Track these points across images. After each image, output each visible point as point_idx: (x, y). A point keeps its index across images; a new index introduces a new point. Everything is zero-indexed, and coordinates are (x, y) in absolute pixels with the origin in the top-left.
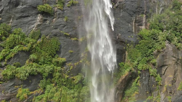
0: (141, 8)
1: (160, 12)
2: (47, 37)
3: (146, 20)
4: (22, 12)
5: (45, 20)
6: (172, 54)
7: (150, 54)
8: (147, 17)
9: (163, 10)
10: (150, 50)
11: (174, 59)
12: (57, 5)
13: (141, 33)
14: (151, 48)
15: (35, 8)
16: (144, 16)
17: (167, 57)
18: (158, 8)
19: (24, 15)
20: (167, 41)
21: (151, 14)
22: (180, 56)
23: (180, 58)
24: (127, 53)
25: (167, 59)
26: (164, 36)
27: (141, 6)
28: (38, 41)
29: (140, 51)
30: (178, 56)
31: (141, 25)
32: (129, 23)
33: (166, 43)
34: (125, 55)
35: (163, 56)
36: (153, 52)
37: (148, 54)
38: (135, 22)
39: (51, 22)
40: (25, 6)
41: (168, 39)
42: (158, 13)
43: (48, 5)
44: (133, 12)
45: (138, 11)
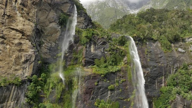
0: (161, 73)
1: (174, 72)
2: (114, 102)
3: (165, 80)
4: (102, 91)
5: (112, 93)
6: (180, 102)
7: (167, 103)
8: (165, 78)
9: (176, 70)
10: (167, 101)
11: (182, 105)
12: (116, 84)
13: (161, 90)
14: (167, 99)
15: (107, 88)
16: (163, 77)
17: (178, 104)
18: (173, 70)
19: (103, 92)
20: (177, 94)
21: (168, 75)
22: (185, 103)
23: (186, 104)
24: (153, 103)
25: (177, 105)
26: (175, 91)
27: (161, 72)
28: (111, 105)
29: (161, 102)
30: (184, 103)
31: (162, 84)
32: (153, 84)
33: (177, 96)
34: (152, 105)
35: (175, 104)
36: (169, 101)
37: (166, 103)
38: (157, 83)
39: (114, 93)
40: (103, 89)
41: (177, 93)
42: (173, 73)
43: (112, 85)
44: (156, 77)
45: (159, 76)
